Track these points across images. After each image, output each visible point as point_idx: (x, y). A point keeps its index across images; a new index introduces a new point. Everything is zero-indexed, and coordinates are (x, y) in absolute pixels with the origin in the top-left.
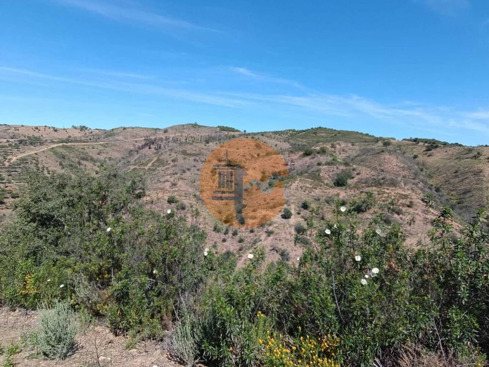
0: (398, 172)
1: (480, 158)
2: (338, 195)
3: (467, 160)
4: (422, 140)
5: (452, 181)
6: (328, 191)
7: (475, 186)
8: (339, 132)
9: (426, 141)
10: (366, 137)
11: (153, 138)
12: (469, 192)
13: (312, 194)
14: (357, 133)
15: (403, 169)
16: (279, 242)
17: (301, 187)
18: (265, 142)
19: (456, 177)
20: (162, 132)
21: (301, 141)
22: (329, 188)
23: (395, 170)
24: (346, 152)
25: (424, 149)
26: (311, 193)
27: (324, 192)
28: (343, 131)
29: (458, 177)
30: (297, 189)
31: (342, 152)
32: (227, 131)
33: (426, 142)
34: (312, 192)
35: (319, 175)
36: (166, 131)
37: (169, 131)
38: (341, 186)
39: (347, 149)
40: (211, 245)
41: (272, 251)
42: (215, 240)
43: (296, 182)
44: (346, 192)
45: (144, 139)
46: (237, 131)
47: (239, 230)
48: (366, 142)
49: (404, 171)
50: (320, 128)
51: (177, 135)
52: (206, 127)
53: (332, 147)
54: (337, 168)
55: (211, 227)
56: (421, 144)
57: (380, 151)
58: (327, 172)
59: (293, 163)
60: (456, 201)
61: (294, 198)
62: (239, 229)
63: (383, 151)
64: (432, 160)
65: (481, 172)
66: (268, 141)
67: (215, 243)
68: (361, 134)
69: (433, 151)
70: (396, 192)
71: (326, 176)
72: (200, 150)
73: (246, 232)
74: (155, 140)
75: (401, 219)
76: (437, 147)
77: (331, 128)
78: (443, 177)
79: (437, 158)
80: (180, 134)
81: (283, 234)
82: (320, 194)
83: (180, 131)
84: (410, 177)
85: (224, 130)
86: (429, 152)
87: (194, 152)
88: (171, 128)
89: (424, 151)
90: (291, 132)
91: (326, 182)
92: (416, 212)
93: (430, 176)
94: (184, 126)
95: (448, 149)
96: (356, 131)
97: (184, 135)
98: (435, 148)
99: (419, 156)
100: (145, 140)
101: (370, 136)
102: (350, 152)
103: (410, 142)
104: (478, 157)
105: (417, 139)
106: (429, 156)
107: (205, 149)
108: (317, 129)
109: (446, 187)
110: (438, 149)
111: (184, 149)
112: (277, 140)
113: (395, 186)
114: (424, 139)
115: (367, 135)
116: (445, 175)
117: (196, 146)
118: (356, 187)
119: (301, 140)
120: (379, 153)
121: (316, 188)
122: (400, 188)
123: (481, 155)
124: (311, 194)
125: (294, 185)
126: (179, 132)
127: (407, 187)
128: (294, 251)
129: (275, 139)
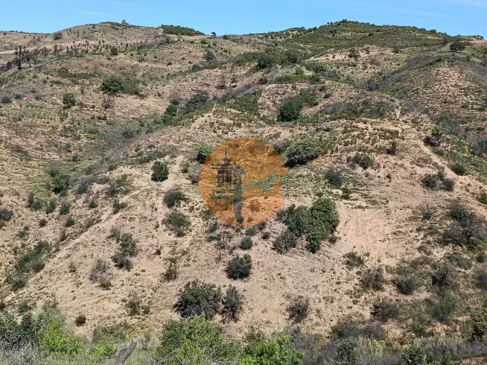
0: (455, 98)
2: (277, 135)
6: (260, 130)
8: (379, 29)
10: (430, 37)
11: (31, 49)
13: (230, 135)
14: (414, 29)
15: (466, 91)
16: (128, 222)
17: (212, 124)
18: (226, 51)
20: (49, 39)
21: (302, 48)
22: (264, 124)
23: (450, 93)
24: (378, 64)
26: (227, 133)
27: (252, 132)
28: (387, 27)
30: (202, 128)
31: (369, 66)
32: (177, 34)
34: (230, 133)
35: (255, 101)
36: (58, 36)
37: (65, 35)
38: (289, 120)
39: (381, 60)
40: (16, 233)
41: (110, 240)
42: (26, 223)
43: (206, 115)
44: (291, 131)
45: (14, 51)
46: (198, 33)
47: (74, 205)
48: (425, 45)
49: (466, 95)
50: (344, 21)
51: (77, 43)
52: (138, 27)
53: (350, 56)
54: (294, 88)
55: (24, 200)
57: (436, 59)
58: (273, 95)
59: (234, 84)
61: (190, 143)
62: (74, 202)
63: (439, 60)
66: (234, 49)
67: (27, 228)
68: (423, 31)
70: (379, 127)
71: (268, 103)
72: (96, 68)
73: (84, 207)
74: (36, 52)
75: (367, 175)
77: (365, 22)
80: (83, 42)
81: (139, 208)
82: (245, 135)
83: (86, 35)
84: (475, 106)
85: (172, 33)
87: (84, 72)
88: (70, 31)
90: (295, 33)
91: (265, 113)
92: (399, 162)
94: (94, 26)
96: (412, 26)
97: (91, 42)
100: (16, 53)
101: (439, 34)
102: (386, 65)
107: (107, 66)
108: (339, 24)
111: (64, 65)
112: (253, 45)
113: (382, 115)
115: (433, 32)
117: (88, 61)
118: (314, 120)
119: (302, 45)
120: (431, 64)
121: (239, 126)
122: (390, 119)
124: (226, 136)
125: (200, 120)
126: (83, 38)
127: (404, 118)
128: (150, 239)
129: (249, 45)
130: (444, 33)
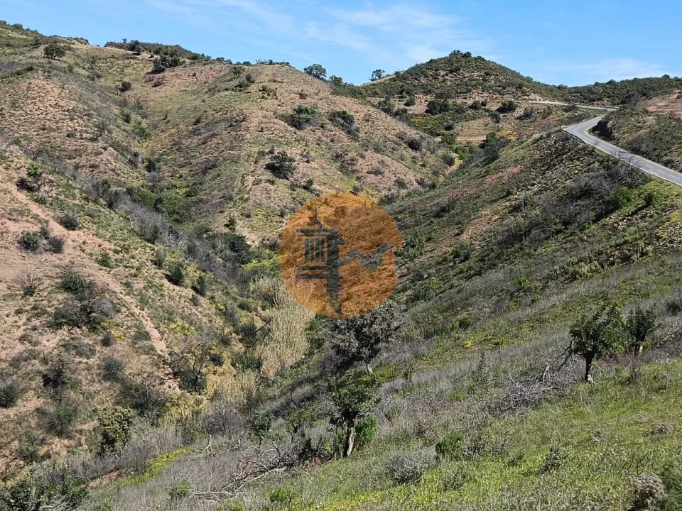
0: (57, 122)
1: (250, 89)
3: (226, 93)
4: (147, 47)
5: (186, 142)
7: (226, 154)
9: (157, 49)
10: (14, 35)
12: (214, 166)
15: (71, 113)
19: (195, 132)
23: (49, 117)
25: (150, 70)
29: (199, 134)
33: (157, 53)
48: (8, 45)
49: (72, 120)
56: (145, 55)
57: (26, 67)
60: (184, 190)
63: (30, 69)
64: (162, 94)
65: (244, 120)
69: (168, 73)
76: (175, 63)
78: (172, 135)
79: (174, 89)
84: (85, 135)
86: (158, 76)
89: (148, 73)
93: (143, 134)
95: (198, 68)
98: (171, 66)
99: (134, 85)
101: (27, 32)
103: (122, 51)
104: (247, 86)
105: (137, 43)
106: (155, 86)
109: (172, 159)
110: (178, 70)
114: (154, 45)
115: (18, 28)
116: (173, 131)
120: (18, 73)
123: (253, 82)
130: (34, 30)
